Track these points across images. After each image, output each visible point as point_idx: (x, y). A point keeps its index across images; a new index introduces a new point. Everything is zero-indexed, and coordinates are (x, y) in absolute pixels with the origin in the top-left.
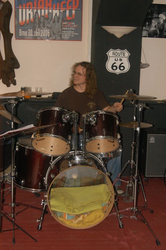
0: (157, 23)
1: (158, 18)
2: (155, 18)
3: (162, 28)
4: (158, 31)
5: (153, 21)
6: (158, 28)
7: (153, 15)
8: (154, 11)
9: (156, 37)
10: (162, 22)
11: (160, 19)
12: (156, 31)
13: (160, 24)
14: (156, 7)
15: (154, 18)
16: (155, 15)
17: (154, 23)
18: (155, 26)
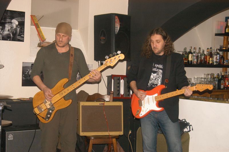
0: (10, 27)
1: (11, 23)
2: (9, 22)
3: (15, 32)
4: (11, 35)
5: (6, 25)
6: (11, 32)
7: (6, 20)
8: (7, 16)
9: (10, 40)
10: (15, 26)
11: (13, 24)
12: (10, 34)
13: (13, 28)
14: (8, 12)
15: (7, 23)
16: (8, 20)
17: (7, 27)
18: (9, 30)
